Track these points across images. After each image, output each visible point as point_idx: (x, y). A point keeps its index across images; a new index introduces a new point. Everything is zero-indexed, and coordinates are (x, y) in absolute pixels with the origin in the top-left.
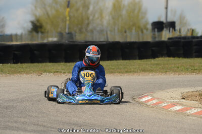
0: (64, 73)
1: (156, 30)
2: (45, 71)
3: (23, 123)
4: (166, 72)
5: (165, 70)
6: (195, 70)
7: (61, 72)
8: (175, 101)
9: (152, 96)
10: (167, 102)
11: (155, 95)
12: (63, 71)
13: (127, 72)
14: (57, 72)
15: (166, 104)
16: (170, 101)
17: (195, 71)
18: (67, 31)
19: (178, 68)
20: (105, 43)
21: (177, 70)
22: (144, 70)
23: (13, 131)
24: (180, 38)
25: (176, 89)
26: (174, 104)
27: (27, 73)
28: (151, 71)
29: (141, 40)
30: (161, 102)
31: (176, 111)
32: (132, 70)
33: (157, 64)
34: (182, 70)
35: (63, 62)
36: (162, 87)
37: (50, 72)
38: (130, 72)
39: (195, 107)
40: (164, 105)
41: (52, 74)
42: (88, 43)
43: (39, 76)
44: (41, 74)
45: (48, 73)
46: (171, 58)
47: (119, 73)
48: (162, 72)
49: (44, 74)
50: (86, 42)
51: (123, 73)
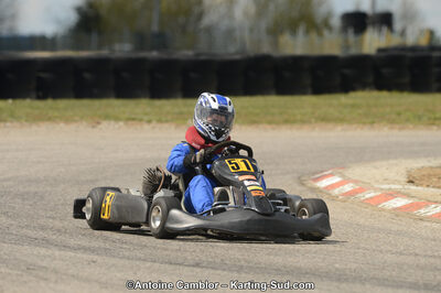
0: (149, 122)
1: (351, 31)
2: (107, 117)
3: (59, 230)
4: (373, 123)
5: (371, 119)
6: (436, 119)
7: (141, 120)
8: (393, 187)
9: (342, 175)
10: (375, 190)
11: (349, 173)
12: (146, 118)
13: (286, 122)
14: (133, 119)
15: (372, 195)
16: (383, 187)
17: (437, 122)
18: (155, 28)
19: (399, 114)
20: (237, 57)
21: (396, 119)
22: (325, 119)
24: (403, 48)
25: (394, 162)
26: (391, 195)
27: (67, 120)
28: (339, 120)
29: (317, 52)
30: (362, 190)
31: (394, 209)
32: (299, 117)
33: (353, 106)
34: (408, 120)
35: (145, 97)
37: (117, 119)
38: (294, 122)
39: (436, 202)
40: (368, 196)
41: (121, 123)
42: (203, 58)
43: (93, 127)
44: (99, 123)
45: (112, 122)
46: (385, 94)
47: (270, 123)
48: (364, 123)
49: (104, 124)
50: (198, 55)
51: (278, 123)
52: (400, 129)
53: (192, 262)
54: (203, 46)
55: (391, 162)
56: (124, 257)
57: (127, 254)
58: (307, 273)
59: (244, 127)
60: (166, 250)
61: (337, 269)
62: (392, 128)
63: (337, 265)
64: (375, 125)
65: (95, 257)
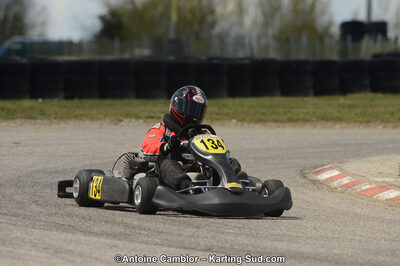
1: (349, 38)
2: (128, 115)
3: (84, 218)
4: (368, 122)
5: (367, 118)
7: (159, 118)
8: (387, 180)
9: (340, 169)
10: (370, 183)
11: (346, 167)
13: (290, 120)
14: (152, 117)
15: (368, 187)
16: (378, 180)
18: (172, 35)
19: (392, 114)
20: (247, 62)
21: (389, 119)
22: (325, 118)
23: (65, 234)
24: (396, 54)
25: (388, 157)
26: (385, 187)
27: (92, 119)
28: (338, 120)
29: (318, 58)
30: (358, 183)
31: (387, 200)
32: (302, 116)
33: (350, 106)
35: (163, 97)
36: (360, 151)
37: (137, 117)
38: (297, 120)
40: (364, 188)
41: (141, 121)
42: (215, 61)
43: (115, 124)
44: (120, 121)
45: (133, 120)
46: (379, 95)
47: (275, 121)
48: (361, 122)
49: (126, 121)
50: (211, 59)
51: (282, 122)
52: (394, 128)
53: (203, 247)
54: (215, 52)
55: (384, 157)
56: (143, 242)
57: (145, 239)
58: (308, 258)
59: (252, 125)
60: (181, 235)
61: (335, 254)
62: (385, 127)
63: (335, 251)
64: (371, 124)
65: (117, 242)
